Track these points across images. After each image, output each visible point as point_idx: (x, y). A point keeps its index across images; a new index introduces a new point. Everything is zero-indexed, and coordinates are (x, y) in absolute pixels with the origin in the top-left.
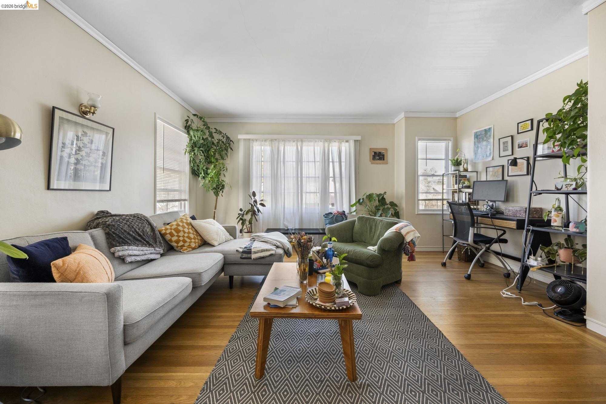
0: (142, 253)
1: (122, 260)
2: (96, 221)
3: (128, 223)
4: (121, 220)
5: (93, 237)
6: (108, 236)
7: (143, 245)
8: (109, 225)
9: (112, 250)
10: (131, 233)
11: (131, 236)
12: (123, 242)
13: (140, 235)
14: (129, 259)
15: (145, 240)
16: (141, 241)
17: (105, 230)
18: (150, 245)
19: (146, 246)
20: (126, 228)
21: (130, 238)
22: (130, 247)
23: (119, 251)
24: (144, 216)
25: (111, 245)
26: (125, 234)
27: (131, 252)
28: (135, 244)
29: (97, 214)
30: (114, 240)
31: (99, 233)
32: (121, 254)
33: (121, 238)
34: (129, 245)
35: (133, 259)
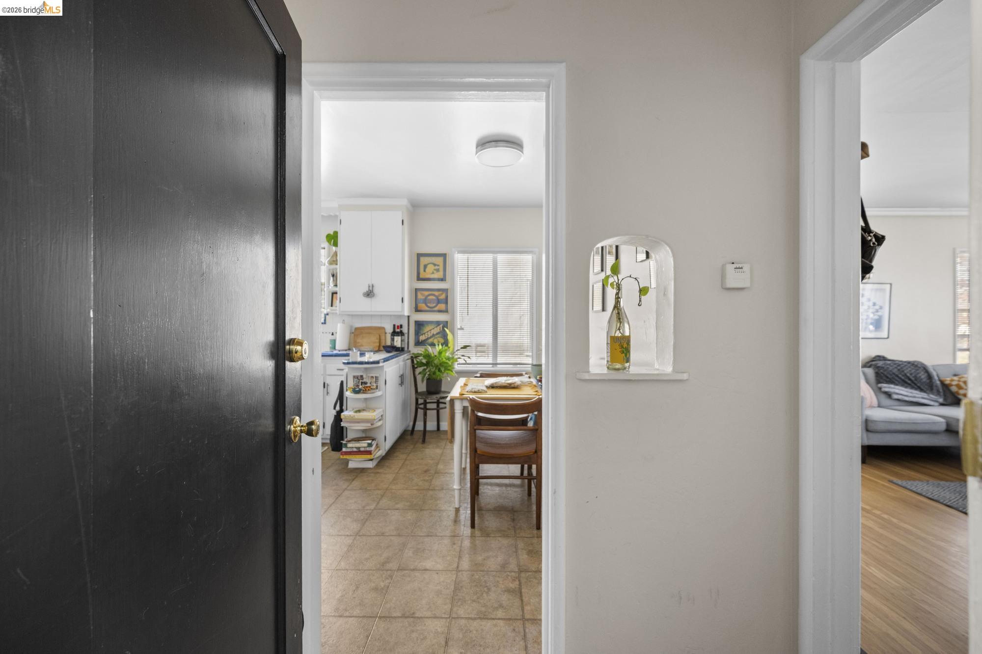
0: (910, 395)
1: (889, 395)
2: (871, 363)
3: (899, 368)
4: (892, 364)
5: (864, 374)
6: (877, 374)
7: (912, 388)
8: (879, 367)
9: (880, 385)
10: (900, 376)
11: (900, 378)
12: (890, 381)
13: (910, 379)
14: (895, 397)
15: (916, 384)
16: (909, 384)
17: (875, 370)
18: (921, 390)
19: (916, 389)
20: (895, 371)
21: (899, 380)
22: (897, 387)
23: (885, 387)
24: (923, 364)
25: (878, 382)
26: (894, 376)
27: (897, 391)
28: (902, 386)
29: (874, 358)
30: (882, 378)
31: (870, 372)
32: (887, 390)
33: (888, 378)
34: (897, 385)
35: (900, 397)
